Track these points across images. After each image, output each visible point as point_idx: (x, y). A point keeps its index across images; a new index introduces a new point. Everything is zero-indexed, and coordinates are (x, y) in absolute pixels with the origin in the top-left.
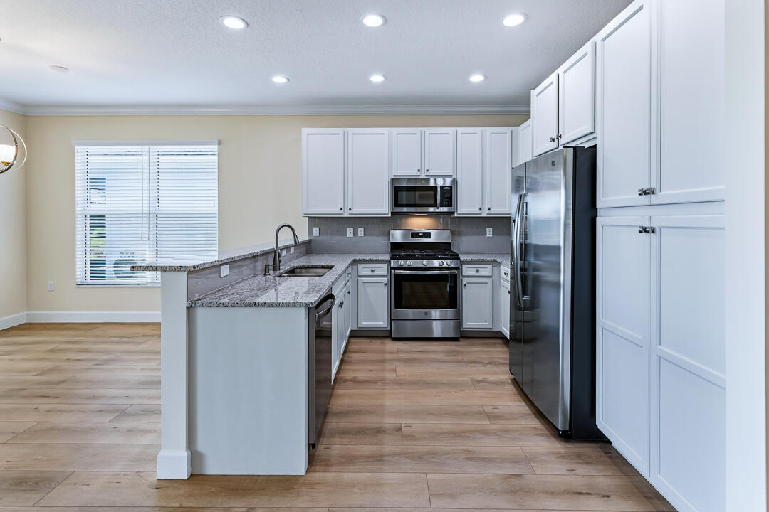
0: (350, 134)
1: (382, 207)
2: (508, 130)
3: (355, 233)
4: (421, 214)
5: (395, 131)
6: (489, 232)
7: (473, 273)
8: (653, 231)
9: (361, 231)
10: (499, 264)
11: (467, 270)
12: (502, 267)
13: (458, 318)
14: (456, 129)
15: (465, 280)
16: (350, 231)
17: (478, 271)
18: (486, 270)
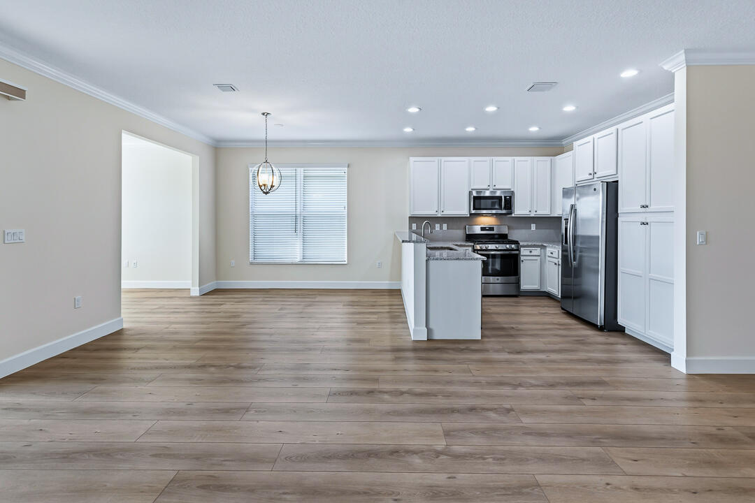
0: (443, 161)
1: (464, 209)
2: (548, 158)
3: (441, 228)
4: (486, 215)
5: (473, 159)
6: (533, 227)
7: (528, 253)
8: (647, 224)
9: (445, 226)
10: (545, 247)
11: (524, 251)
12: (548, 249)
13: (518, 283)
14: (513, 158)
15: (522, 258)
16: (437, 226)
17: (531, 252)
18: (537, 251)
